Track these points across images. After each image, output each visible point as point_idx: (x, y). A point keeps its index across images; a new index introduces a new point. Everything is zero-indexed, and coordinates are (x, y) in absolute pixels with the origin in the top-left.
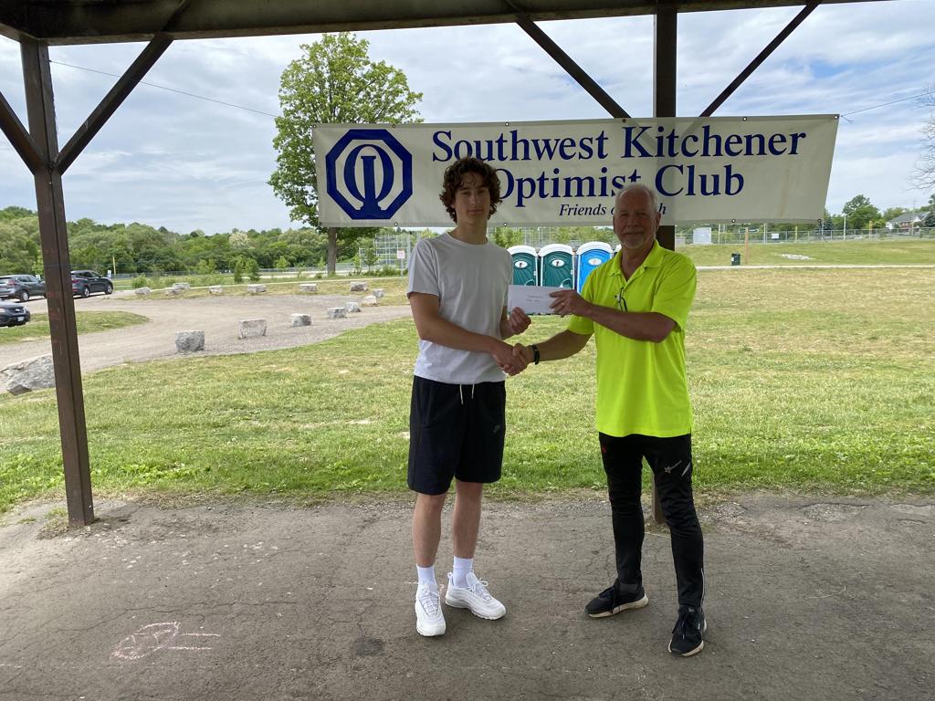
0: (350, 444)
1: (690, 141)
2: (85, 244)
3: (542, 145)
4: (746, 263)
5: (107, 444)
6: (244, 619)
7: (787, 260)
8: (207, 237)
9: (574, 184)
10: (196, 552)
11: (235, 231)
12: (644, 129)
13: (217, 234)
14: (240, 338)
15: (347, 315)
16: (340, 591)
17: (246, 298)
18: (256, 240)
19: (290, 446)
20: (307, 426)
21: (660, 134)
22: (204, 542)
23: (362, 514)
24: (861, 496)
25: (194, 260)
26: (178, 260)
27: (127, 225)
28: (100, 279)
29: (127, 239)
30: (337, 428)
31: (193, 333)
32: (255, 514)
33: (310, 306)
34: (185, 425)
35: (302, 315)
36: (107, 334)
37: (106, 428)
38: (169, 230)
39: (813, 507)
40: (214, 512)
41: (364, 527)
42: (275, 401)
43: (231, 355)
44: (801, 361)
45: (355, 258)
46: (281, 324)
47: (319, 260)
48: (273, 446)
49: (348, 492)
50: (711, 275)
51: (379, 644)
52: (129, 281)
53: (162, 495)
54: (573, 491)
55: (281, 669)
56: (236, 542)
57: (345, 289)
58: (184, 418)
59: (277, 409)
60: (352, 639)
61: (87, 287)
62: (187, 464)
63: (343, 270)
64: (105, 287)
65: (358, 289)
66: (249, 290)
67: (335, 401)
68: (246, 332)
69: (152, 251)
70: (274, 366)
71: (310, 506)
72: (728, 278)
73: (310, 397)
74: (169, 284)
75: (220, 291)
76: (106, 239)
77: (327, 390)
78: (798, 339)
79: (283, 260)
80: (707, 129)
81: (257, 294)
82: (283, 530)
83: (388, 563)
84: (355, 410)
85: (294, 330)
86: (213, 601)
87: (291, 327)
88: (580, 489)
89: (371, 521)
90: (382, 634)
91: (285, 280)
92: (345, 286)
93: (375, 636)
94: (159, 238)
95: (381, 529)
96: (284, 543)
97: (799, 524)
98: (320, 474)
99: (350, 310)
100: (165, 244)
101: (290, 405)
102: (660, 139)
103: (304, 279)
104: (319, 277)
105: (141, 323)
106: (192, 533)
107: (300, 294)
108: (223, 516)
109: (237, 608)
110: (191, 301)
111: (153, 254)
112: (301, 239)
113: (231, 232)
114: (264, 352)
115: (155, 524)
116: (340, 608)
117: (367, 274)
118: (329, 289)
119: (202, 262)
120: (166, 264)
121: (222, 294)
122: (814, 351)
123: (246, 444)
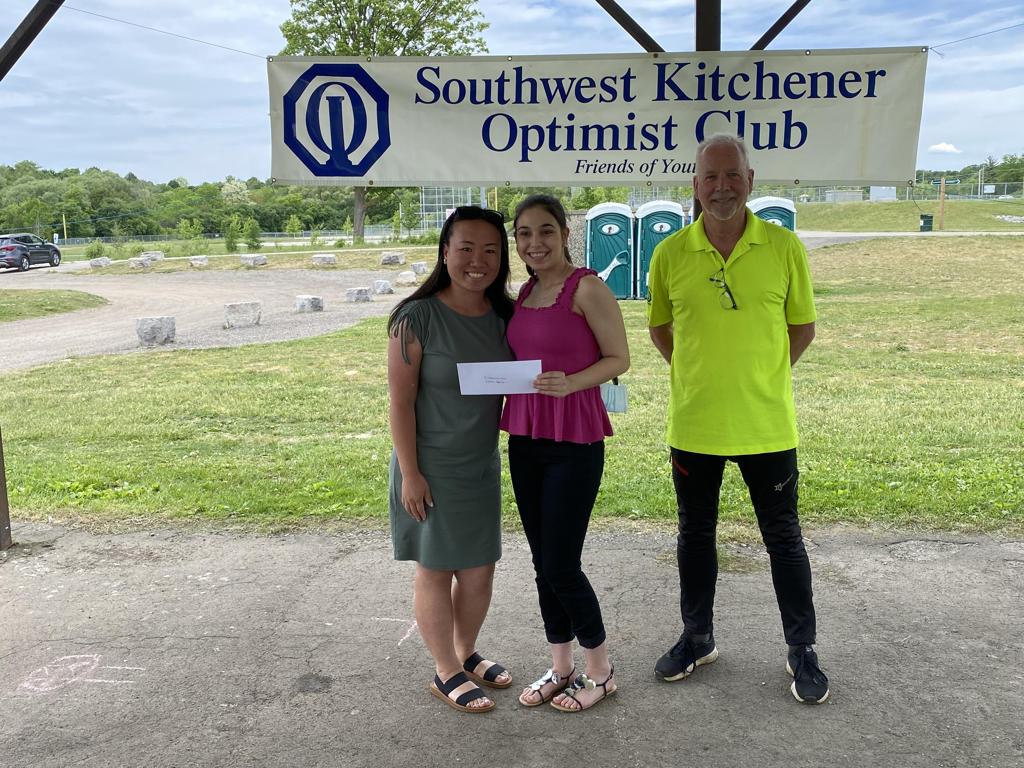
0: (339, 462)
1: (739, 80)
2: (26, 196)
3: (553, 86)
4: (941, 228)
5: (36, 458)
6: (175, 653)
7: (1002, 224)
8: (191, 188)
9: (593, 135)
10: (130, 582)
11: (229, 179)
12: (681, 65)
13: (206, 183)
14: (225, 328)
15: (374, 298)
16: (293, 625)
17: (239, 274)
18: (259, 193)
19: (264, 464)
20: (291, 440)
21: (701, 72)
22: (141, 572)
23: (337, 543)
24: (968, 532)
25: (173, 220)
26: (151, 220)
27: (82, 171)
28: (43, 246)
29: (82, 190)
30: (326, 443)
31: (161, 320)
32: (208, 542)
33: (324, 284)
34: (136, 437)
35: (311, 297)
36: (49, 319)
37: (36, 439)
38: (139, 178)
39: (903, 544)
40: (158, 538)
41: (337, 558)
42: (256, 409)
43: (208, 350)
44: (968, 364)
45: (394, 218)
46: (284, 309)
47: (344, 220)
48: (242, 462)
49: (325, 519)
50: (887, 245)
51: (326, 681)
52: (83, 247)
53: (96, 518)
54: (605, 520)
55: (209, 703)
56: (178, 572)
57: (374, 262)
58: (135, 429)
59: (256, 419)
60: (297, 675)
61: (25, 256)
62: (131, 483)
63: (373, 236)
64: (50, 256)
65: (391, 262)
66: (244, 262)
67: (333, 409)
68: (233, 319)
69: (116, 206)
70: (262, 364)
71: (276, 533)
72: (911, 249)
73: (301, 405)
74: (137, 252)
75: (205, 263)
76: (54, 190)
77: (325, 395)
78: (978, 335)
79: (294, 220)
80: (760, 65)
81: (254, 268)
82: (237, 561)
83: (357, 597)
84: (355, 421)
85: (299, 317)
86: (142, 634)
87: (296, 313)
88: (614, 518)
89: (348, 552)
90: (332, 671)
91: (294, 248)
92: (375, 258)
93: (325, 673)
94: (126, 189)
95: (357, 561)
96: (237, 574)
97: (877, 564)
98: (295, 497)
99: (378, 291)
100: (134, 197)
101: (274, 414)
102: (701, 78)
103: (321, 246)
104: (340, 245)
105: (96, 306)
106: (127, 562)
107: (313, 268)
108: (168, 542)
109: (168, 642)
110: (166, 276)
111: (118, 210)
112: (320, 192)
113: (223, 181)
114: (252, 346)
115: (84, 551)
116: (289, 643)
117: (405, 242)
118: (351, 262)
119: (184, 223)
120: (135, 224)
121: (207, 268)
122: (992, 352)
123: (209, 460)
